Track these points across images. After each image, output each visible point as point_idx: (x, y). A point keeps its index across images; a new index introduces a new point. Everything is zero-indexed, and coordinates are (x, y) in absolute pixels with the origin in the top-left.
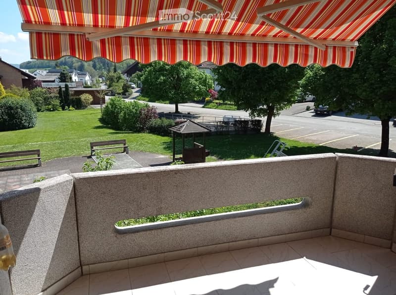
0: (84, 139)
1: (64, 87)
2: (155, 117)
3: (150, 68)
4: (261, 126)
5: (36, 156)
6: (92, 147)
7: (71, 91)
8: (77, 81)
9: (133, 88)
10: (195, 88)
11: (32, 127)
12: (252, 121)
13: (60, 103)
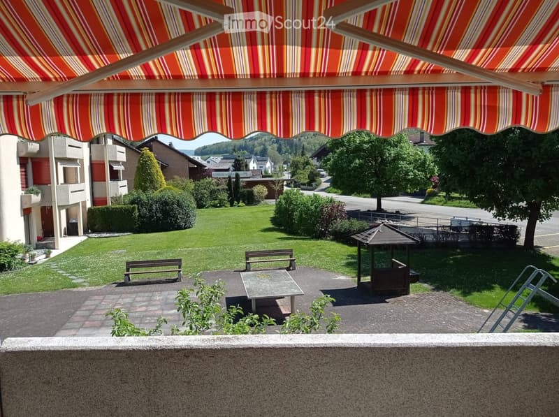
0: (245, 246)
1: (234, 176)
2: (342, 218)
3: (340, 149)
4: (517, 236)
5: (176, 268)
6: (247, 259)
7: (243, 182)
8: (256, 168)
9: (323, 176)
10: (407, 174)
11: (189, 228)
12: (501, 227)
13: (229, 197)
